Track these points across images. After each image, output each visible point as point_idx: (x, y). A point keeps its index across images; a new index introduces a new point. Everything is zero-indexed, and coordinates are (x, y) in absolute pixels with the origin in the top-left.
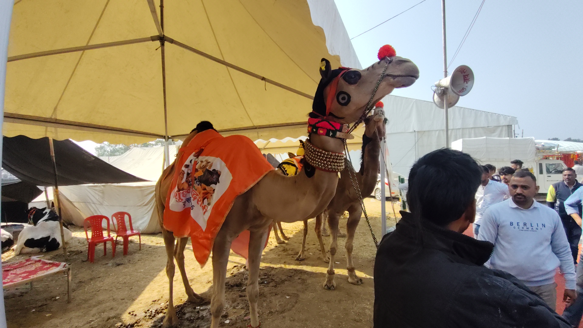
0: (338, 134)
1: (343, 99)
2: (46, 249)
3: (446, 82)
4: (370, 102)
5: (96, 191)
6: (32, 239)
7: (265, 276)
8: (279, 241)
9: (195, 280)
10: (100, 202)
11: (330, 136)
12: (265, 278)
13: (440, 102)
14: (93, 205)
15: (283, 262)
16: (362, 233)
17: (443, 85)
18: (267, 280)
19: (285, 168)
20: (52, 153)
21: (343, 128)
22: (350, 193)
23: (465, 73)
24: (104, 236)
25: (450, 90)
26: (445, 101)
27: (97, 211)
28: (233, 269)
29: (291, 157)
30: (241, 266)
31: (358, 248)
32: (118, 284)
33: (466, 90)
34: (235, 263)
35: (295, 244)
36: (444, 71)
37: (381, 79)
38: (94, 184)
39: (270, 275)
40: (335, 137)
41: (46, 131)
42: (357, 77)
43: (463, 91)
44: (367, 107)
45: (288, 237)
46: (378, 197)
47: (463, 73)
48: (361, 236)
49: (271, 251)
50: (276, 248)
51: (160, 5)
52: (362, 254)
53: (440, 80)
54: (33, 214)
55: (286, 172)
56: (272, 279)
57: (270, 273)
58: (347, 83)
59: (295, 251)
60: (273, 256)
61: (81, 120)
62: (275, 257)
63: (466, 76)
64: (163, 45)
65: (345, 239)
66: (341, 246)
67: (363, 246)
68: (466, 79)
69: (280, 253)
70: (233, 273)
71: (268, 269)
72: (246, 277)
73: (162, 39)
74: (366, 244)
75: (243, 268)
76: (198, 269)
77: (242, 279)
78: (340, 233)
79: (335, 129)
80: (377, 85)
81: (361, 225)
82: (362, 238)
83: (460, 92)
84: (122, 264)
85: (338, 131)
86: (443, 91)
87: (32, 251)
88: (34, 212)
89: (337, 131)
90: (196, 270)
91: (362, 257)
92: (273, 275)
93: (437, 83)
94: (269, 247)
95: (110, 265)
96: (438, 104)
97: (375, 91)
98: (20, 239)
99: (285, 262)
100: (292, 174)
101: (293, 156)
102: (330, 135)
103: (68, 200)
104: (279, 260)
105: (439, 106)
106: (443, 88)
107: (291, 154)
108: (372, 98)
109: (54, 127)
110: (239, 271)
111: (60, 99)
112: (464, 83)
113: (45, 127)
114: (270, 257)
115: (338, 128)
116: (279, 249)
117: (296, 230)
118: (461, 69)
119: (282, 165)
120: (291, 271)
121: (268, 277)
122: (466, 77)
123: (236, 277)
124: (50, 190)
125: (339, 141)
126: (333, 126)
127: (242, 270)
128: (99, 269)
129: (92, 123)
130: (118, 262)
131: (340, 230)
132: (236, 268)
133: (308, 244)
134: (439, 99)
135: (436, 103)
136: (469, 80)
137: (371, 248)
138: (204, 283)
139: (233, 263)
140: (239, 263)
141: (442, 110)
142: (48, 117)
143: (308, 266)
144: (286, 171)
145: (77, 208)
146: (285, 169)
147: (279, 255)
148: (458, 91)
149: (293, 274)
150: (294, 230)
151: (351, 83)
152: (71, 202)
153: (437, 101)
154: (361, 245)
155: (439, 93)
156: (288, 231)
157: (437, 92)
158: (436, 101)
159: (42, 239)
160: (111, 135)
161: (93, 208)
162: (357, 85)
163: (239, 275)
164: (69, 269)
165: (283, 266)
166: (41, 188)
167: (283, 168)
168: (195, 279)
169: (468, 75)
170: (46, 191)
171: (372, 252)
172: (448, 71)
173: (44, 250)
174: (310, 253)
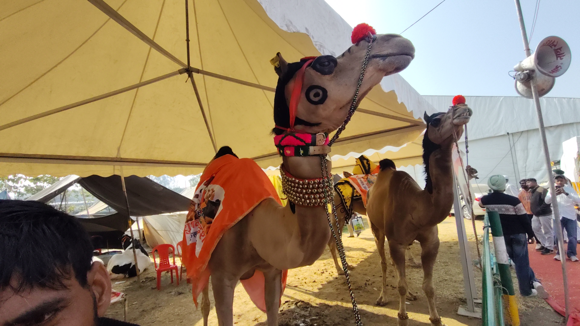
0: (312, 149)
1: (316, 95)
2: (128, 275)
3: (529, 62)
4: (357, 96)
5: (174, 219)
6: (118, 266)
7: (317, 316)
8: (339, 272)
9: (243, 316)
10: (177, 230)
11: (301, 156)
12: (315, 319)
13: (526, 90)
14: (172, 233)
15: (341, 298)
16: (444, 263)
17: (526, 67)
18: (318, 321)
19: (340, 189)
20: (124, 189)
21: (317, 140)
22: (413, 218)
23: (555, 46)
24: (170, 264)
25: (537, 71)
26: (532, 87)
27: (175, 238)
28: (284, 305)
29: (347, 176)
30: (293, 302)
31: (437, 283)
32: (172, 316)
33: (561, 68)
34: (288, 297)
35: (358, 276)
36: (525, 49)
37: (366, 62)
38: (170, 213)
39: (322, 316)
40: (309, 155)
41: (114, 169)
42: (332, 64)
43: (557, 70)
44: (352, 104)
45: (352, 267)
46: (467, 216)
47: (553, 47)
48: (442, 266)
49: (330, 284)
50: (336, 280)
51: (186, 39)
52: (441, 293)
53: (521, 62)
54: (124, 241)
55: (341, 194)
56: (324, 322)
57: (323, 313)
58: (319, 74)
59: (356, 285)
60: (331, 290)
61: (142, 157)
62: (333, 291)
63: (559, 50)
64: (190, 76)
65: (420, 270)
66: (414, 280)
67: (444, 281)
68: (559, 53)
69: (339, 286)
70: (282, 311)
71: (322, 308)
72: (295, 316)
73: (189, 71)
74: (448, 277)
75: (294, 304)
76: (249, 303)
77: (290, 319)
78: (415, 263)
79: (305, 143)
80: (362, 71)
81: (443, 252)
82: (444, 269)
83: (553, 72)
84: (183, 293)
85: (311, 145)
86: (527, 75)
87: (118, 277)
88: (125, 240)
89: (308, 145)
90: (247, 304)
91: (440, 296)
92: (326, 316)
93: (516, 66)
94: (329, 278)
95: (173, 293)
96: (523, 93)
97: (361, 79)
98: (109, 265)
99: (342, 299)
100: (349, 196)
101: (349, 175)
102: (301, 154)
103: (154, 228)
104: (336, 295)
105: (525, 95)
106: (528, 71)
107: (346, 174)
108: (357, 90)
109: (120, 165)
110: (289, 308)
111: (122, 140)
112: (557, 59)
113: (112, 166)
114: (327, 292)
115: (310, 141)
116: (340, 281)
117: (362, 257)
118: (549, 42)
119: (337, 186)
120: (347, 311)
121: (320, 318)
122: (558, 52)
123: (285, 315)
124: (141, 220)
125: (316, 160)
126: (301, 140)
127: (293, 307)
128: (163, 297)
129: (152, 159)
130: (180, 291)
131: (414, 259)
132: (287, 304)
133: (374, 276)
134: (524, 87)
135: (521, 93)
136: (564, 55)
137: (454, 284)
138: (251, 321)
139: (286, 297)
140: (292, 298)
141: (531, 100)
142: (114, 157)
143: (368, 306)
144: (341, 192)
145: (161, 236)
146: (341, 191)
147: (337, 290)
148: (550, 71)
149: (349, 316)
150: (360, 257)
151: (324, 73)
152: (156, 230)
153: (522, 90)
154: (441, 279)
155: (521, 78)
156: (354, 259)
157: (519, 78)
158: (520, 90)
159: (126, 266)
160: (169, 168)
161: (172, 236)
162: (334, 76)
163: (289, 313)
164: (125, 300)
165: (339, 303)
166: (133, 218)
167: (339, 190)
168: (243, 314)
169: (561, 48)
170: (137, 221)
171: (455, 290)
172: (530, 49)
173: (127, 276)
174: (374, 289)
